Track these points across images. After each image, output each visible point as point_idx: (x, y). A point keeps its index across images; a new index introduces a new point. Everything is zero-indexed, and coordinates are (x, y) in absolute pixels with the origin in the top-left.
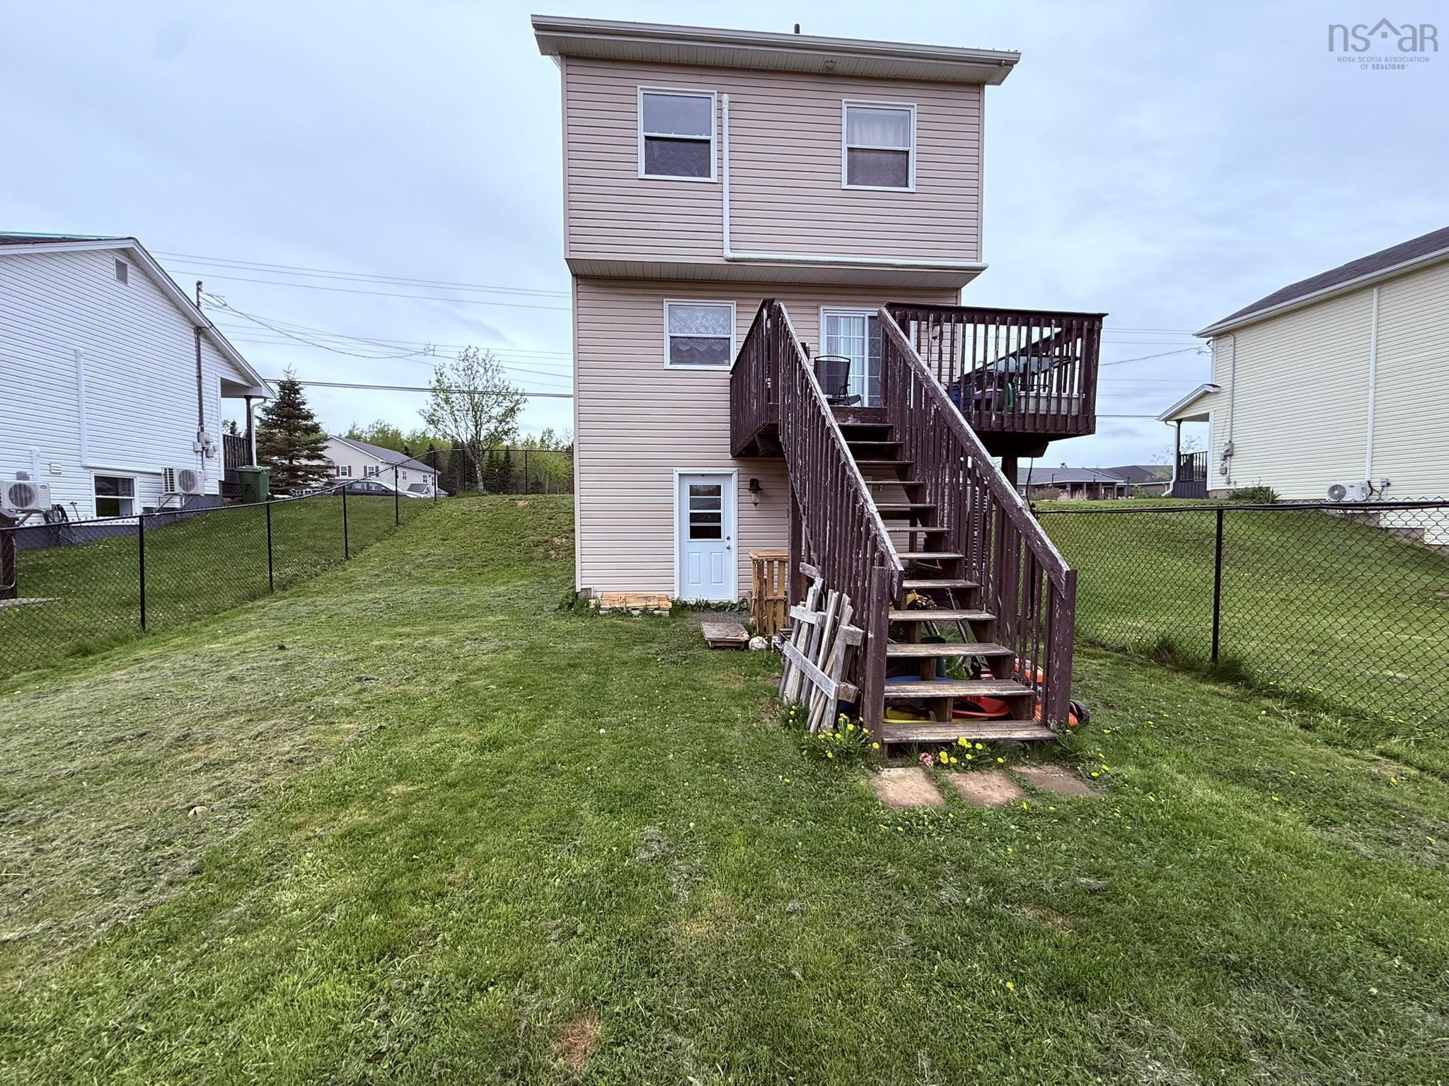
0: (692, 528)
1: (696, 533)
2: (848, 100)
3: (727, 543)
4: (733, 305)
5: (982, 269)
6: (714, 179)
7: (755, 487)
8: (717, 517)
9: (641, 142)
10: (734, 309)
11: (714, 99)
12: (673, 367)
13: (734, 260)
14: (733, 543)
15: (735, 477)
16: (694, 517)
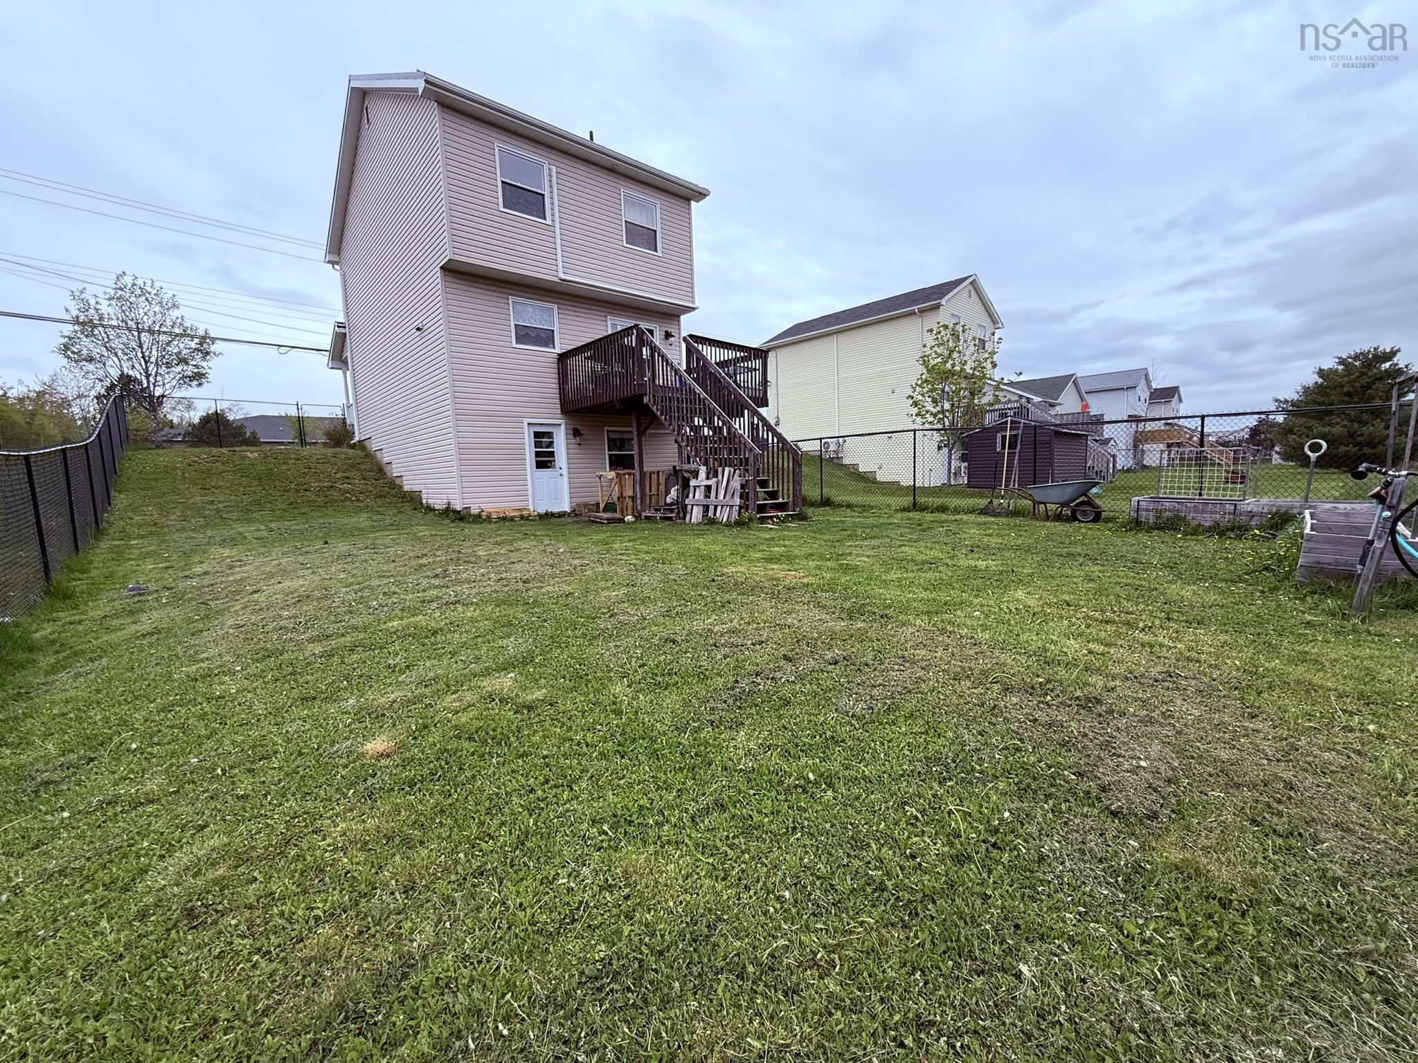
0: (537, 462)
1: (541, 465)
2: (626, 190)
3: (561, 471)
4: (555, 307)
5: (694, 309)
6: (549, 222)
7: (576, 433)
8: (552, 454)
9: (500, 184)
10: (556, 310)
11: (546, 167)
12: (518, 346)
13: (565, 280)
14: (565, 471)
15: (563, 427)
16: (538, 454)
